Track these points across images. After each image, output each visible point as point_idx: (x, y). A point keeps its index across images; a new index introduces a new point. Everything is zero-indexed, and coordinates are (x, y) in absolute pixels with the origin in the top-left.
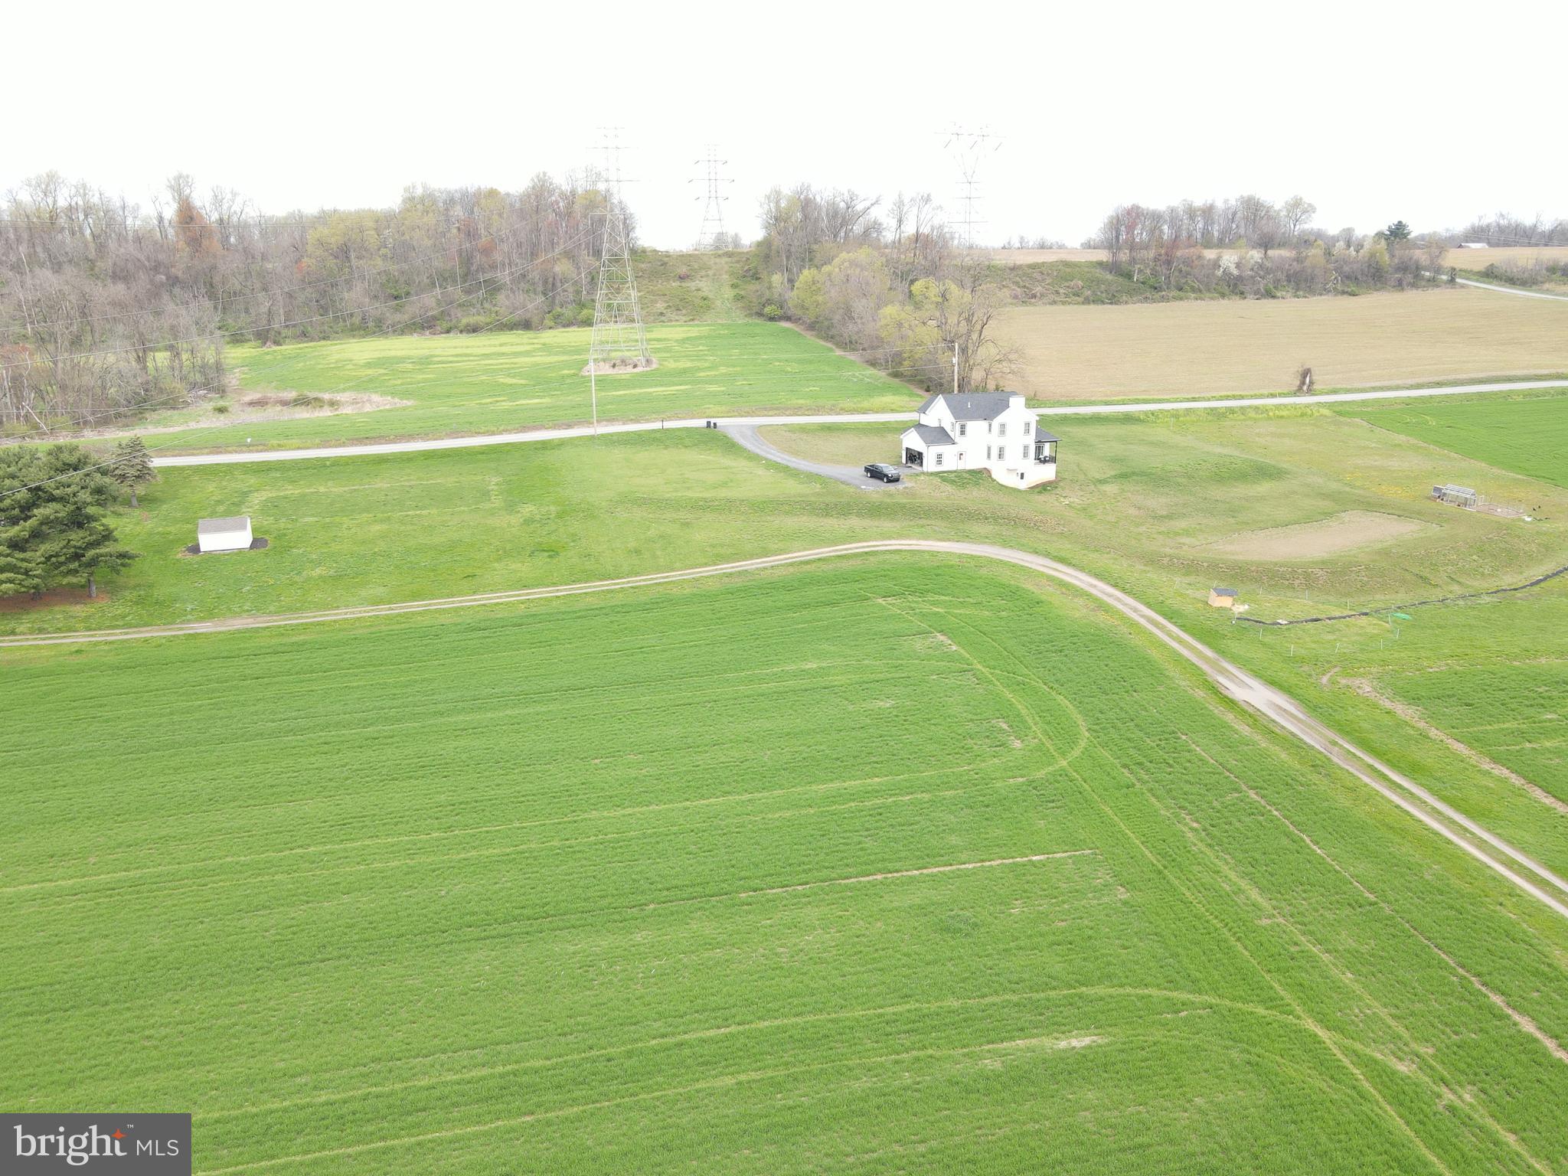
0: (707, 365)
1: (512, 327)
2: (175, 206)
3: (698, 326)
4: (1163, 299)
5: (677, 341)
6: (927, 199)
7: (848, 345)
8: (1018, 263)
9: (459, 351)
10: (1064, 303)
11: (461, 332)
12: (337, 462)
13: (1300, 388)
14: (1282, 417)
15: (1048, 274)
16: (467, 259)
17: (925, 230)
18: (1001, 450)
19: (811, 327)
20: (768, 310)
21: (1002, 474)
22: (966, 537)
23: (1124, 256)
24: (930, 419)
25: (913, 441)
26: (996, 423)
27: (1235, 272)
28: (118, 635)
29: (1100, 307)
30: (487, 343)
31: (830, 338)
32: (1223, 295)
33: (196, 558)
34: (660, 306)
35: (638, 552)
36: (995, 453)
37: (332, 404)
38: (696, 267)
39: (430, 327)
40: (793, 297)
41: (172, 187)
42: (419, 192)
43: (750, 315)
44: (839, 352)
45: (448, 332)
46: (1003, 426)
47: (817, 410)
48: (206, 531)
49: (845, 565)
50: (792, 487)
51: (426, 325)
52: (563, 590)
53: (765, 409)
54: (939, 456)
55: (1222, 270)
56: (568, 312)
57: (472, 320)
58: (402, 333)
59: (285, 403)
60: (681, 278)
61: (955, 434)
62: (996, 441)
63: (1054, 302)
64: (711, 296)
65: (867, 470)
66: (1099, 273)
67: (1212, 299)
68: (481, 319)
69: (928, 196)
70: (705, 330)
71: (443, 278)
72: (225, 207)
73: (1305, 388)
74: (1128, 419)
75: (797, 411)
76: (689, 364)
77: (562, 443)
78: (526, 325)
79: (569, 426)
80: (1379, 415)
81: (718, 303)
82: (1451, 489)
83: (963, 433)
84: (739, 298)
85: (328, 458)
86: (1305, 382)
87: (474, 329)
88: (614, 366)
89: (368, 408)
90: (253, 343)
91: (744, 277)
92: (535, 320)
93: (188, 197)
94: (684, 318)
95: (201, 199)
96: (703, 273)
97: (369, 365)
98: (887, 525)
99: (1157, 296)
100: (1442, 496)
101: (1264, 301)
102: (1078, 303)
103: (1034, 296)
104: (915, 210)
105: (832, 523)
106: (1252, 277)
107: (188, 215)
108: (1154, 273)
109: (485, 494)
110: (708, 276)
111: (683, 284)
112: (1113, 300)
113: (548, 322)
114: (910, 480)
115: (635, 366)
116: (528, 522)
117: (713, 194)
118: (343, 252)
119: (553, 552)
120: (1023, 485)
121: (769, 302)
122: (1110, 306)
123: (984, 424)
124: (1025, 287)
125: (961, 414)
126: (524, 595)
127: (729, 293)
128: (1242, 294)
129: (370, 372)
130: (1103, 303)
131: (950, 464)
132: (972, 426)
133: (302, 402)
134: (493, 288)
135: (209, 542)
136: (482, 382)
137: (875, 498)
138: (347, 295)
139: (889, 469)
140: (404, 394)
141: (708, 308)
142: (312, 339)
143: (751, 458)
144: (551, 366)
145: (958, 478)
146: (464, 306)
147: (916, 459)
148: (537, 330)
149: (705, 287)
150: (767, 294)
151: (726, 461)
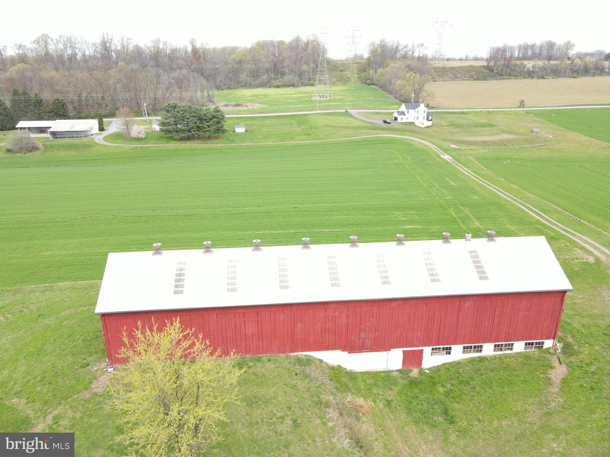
0: (347, 97)
1: (289, 86)
2: (191, 48)
3: (345, 86)
4: (503, 79)
5: (339, 91)
6: (423, 45)
7: (390, 92)
8: (454, 66)
9: (275, 93)
10: (467, 80)
11: (274, 87)
12: (256, 117)
13: (520, 106)
14: (509, 113)
15: (464, 70)
16: (275, 65)
17: (421, 55)
18: (417, 117)
19: (381, 87)
20: (368, 82)
21: (417, 123)
22: (403, 135)
23: (492, 63)
24: (401, 110)
25: (396, 115)
26: (417, 110)
27: (532, 69)
28: (227, 145)
29: (479, 81)
30: (282, 91)
31: (385, 91)
32: (525, 78)
33: (235, 133)
34: (334, 80)
35: (328, 135)
36: (416, 118)
37: (246, 106)
38: (346, 67)
39: (265, 86)
40: (376, 77)
41: (191, 42)
43: (362, 83)
44: (387, 95)
45: (270, 87)
47: (375, 109)
48: (237, 128)
49: (373, 139)
50: (365, 124)
51: (263, 85)
52: (312, 141)
53: (361, 108)
54: (402, 118)
55: (527, 69)
56: (306, 82)
57: (277, 84)
58: (257, 87)
59: (233, 106)
60: (341, 71)
61: (406, 113)
62: (416, 115)
63: (463, 80)
64: (350, 77)
65: (383, 121)
66: (482, 70)
67: (521, 79)
68: (280, 83)
69: (423, 44)
70: (348, 88)
71: (268, 70)
73: (522, 106)
74: (462, 113)
75: (369, 109)
76: (342, 97)
77: (309, 115)
78: (293, 85)
79: (310, 111)
80: (536, 114)
81: (352, 79)
82: (535, 130)
83: (408, 113)
84: (359, 78)
85: (254, 116)
86: (522, 104)
87: (278, 87)
88: (320, 97)
89: (255, 107)
91: (361, 70)
92: (296, 84)
93: (195, 45)
94: (342, 84)
95: (198, 45)
96: (348, 69)
97: (251, 96)
98: (385, 132)
99: (501, 78)
100: (533, 132)
101: (540, 80)
102: (472, 80)
103: (457, 78)
104: (418, 48)
105: (371, 131)
106: (538, 71)
107: (195, 51)
108: (502, 70)
109: (292, 124)
110: (350, 70)
111: (342, 73)
112: (485, 79)
113: (300, 85)
114: (393, 124)
115: (326, 98)
116: (303, 129)
117: (354, 42)
118: (240, 62)
119: (309, 135)
120: (423, 126)
121: (368, 79)
122: (483, 81)
123: (413, 111)
124: (454, 74)
125: (408, 108)
126: (304, 142)
127: (356, 76)
128: (532, 78)
129: (252, 98)
130: (481, 80)
131: (404, 120)
132: (411, 111)
133: (237, 105)
134: (283, 74)
135: (238, 130)
136: (284, 101)
137: (384, 127)
138: (241, 76)
139: (388, 121)
140: (264, 104)
141: (349, 81)
142: (232, 89)
143: (355, 119)
144: (302, 97)
145: (406, 124)
146: (275, 79)
147: (396, 119)
148: (296, 87)
149: (348, 74)
150: (368, 77)
151: (349, 119)
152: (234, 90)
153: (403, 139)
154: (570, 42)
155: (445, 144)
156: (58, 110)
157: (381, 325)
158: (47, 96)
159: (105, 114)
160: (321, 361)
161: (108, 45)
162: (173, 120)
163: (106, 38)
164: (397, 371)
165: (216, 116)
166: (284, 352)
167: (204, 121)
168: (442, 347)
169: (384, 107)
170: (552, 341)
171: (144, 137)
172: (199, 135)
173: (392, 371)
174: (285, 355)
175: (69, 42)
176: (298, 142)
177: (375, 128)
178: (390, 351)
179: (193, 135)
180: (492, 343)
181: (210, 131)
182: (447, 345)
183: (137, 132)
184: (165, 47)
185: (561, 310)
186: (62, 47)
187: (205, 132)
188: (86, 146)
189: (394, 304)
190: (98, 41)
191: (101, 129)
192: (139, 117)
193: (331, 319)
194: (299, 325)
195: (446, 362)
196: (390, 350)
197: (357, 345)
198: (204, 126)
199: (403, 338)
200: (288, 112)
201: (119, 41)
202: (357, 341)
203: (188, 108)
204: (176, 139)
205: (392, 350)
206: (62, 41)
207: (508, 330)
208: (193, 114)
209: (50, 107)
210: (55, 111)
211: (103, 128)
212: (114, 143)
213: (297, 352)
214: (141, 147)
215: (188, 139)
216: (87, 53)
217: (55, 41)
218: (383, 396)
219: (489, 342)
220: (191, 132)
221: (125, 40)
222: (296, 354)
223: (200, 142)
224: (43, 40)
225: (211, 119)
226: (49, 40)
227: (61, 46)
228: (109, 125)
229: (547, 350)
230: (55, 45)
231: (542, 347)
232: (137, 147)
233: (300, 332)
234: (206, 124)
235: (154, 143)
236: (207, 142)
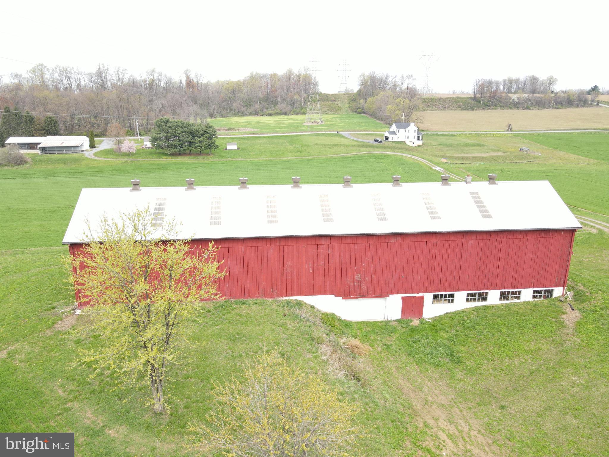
0: (338, 123)
1: (281, 114)
2: (185, 79)
3: (337, 114)
4: (489, 109)
5: (330, 118)
6: (411, 77)
7: (380, 119)
8: (442, 97)
9: (267, 120)
10: (455, 110)
11: (266, 115)
12: (248, 138)
13: (508, 130)
14: (498, 136)
15: (452, 101)
16: (268, 96)
17: (410, 86)
18: (408, 136)
19: (371, 115)
20: (358, 110)
21: (408, 142)
23: (478, 95)
24: (391, 130)
25: (387, 134)
26: (407, 129)
27: (517, 101)
28: (218, 160)
29: (467, 111)
30: (274, 118)
31: (376, 118)
32: (511, 108)
33: (227, 150)
34: (326, 109)
35: (319, 152)
36: (407, 137)
37: (238, 130)
38: (337, 98)
39: (257, 114)
40: (366, 106)
41: (185, 73)
42: (254, 74)
43: (353, 112)
44: (378, 121)
45: (263, 115)
46: (409, 130)
47: (366, 131)
48: (229, 145)
49: (365, 155)
50: (356, 143)
51: (255, 113)
52: (303, 158)
53: (353, 131)
54: (393, 138)
55: (512, 100)
56: (298, 110)
57: (270, 112)
58: (249, 115)
59: (226, 130)
60: (332, 101)
61: (397, 132)
62: (407, 134)
63: (452, 109)
64: (341, 106)
65: (375, 140)
66: (469, 101)
67: (507, 109)
68: (272, 112)
69: (412, 75)
70: (339, 116)
71: (260, 101)
72: (199, 79)
73: (509, 130)
74: (452, 135)
75: (361, 131)
76: (333, 123)
77: (301, 135)
78: (285, 114)
79: (302, 132)
80: (524, 136)
81: (344, 108)
82: (523, 148)
83: (399, 132)
84: (350, 107)
85: (246, 137)
86: (510, 128)
87: (270, 115)
88: (312, 123)
89: (247, 131)
91: (352, 101)
92: (288, 112)
93: (189, 76)
94: (333, 113)
95: (193, 77)
96: (339, 99)
97: (243, 122)
98: (377, 149)
99: (488, 108)
100: (521, 150)
101: (525, 110)
102: (460, 110)
103: (445, 108)
104: (407, 80)
105: (363, 149)
106: (523, 102)
107: (189, 81)
108: (488, 101)
109: (285, 143)
110: (341, 100)
111: (333, 103)
112: (472, 109)
113: (292, 113)
114: (384, 143)
115: (318, 123)
116: (294, 147)
117: (344, 75)
118: (233, 92)
119: (301, 152)
120: (414, 145)
121: (359, 108)
122: (470, 111)
123: (404, 130)
124: (443, 105)
125: (398, 127)
126: (295, 158)
127: (347, 106)
128: (518, 108)
129: (244, 124)
130: (468, 110)
131: (395, 139)
132: (401, 130)
133: (230, 129)
134: (276, 103)
135: (229, 147)
136: (276, 126)
137: (375, 145)
138: (234, 105)
139: (380, 140)
140: (256, 128)
141: (340, 110)
142: (225, 117)
143: (347, 139)
144: (294, 123)
145: (397, 143)
146: (267, 108)
147: (387, 138)
148: (288, 115)
149: (340, 104)
150: (359, 106)
151: (341, 139)
152: (227, 118)
153: (395, 155)
154: (552, 77)
155: (436, 160)
156: (49, 127)
157: (378, 265)
158: (39, 114)
159: (97, 133)
160: (313, 307)
161: (103, 75)
162: (165, 134)
163: (102, 68)
164: (396, 321)
165: (208, 132)
166: (272, 296)
167: (196, 137)
168: (444, 293)
169: (375, 130)
170: (562, 288)
171: (134, 152)
172: (190, 151)
173: (391, 321)
174: (273, 299)
175: (66, 72)
176: (289, 158)
177: (366, 146)
178: (388, 298)
179: (184, 150)
180: (498, 289)
181: (202, 147)
182: (450, 292)
183: (128, 147)
184: (160, 77)
185: (570, 253)
186: (58, 77)
187: (196, 147)
188: (76, 160)
189: (392, 241)
190: (94, 71)
191: (92, 146)
192: (131, 136)
193: (324, 257)
194: (289, 264)
195: (449, 311)
196: (388, 296)
197: (352, 289)
198: (196, 142)
199: (401, 282)
200: (280, 133)
201: (115, 72)
202: (352, 284)
203: (180, 123)
204: (167, 155)
205: (390, 295)
206: (58, 71)
207: (514, 275)
208: (185, 129)
209: (42, 125)
210: (47, 128)
211: (94, 145)
212: (105, 158)
213: (286, 296)
214: (132, 161)
215: (180, 154)
216: (83, 83)
217: (51, 71)
218: (382, 341)
219: (494, 289)
220: (182, 147)
221: (121, 70)
222: (285, 298)
223: (191, 157)
224: (39, 69)
225: (203, 135)
226: (45, 70)
227: (56, 76)
228: (100, 144)
229: (558, 299)
230: (51, 75)
231: (551, 296)
232: (127, 162)
233: (289, 272)
234: (197, 140)
235: (145, 158)
236: (199, 158)
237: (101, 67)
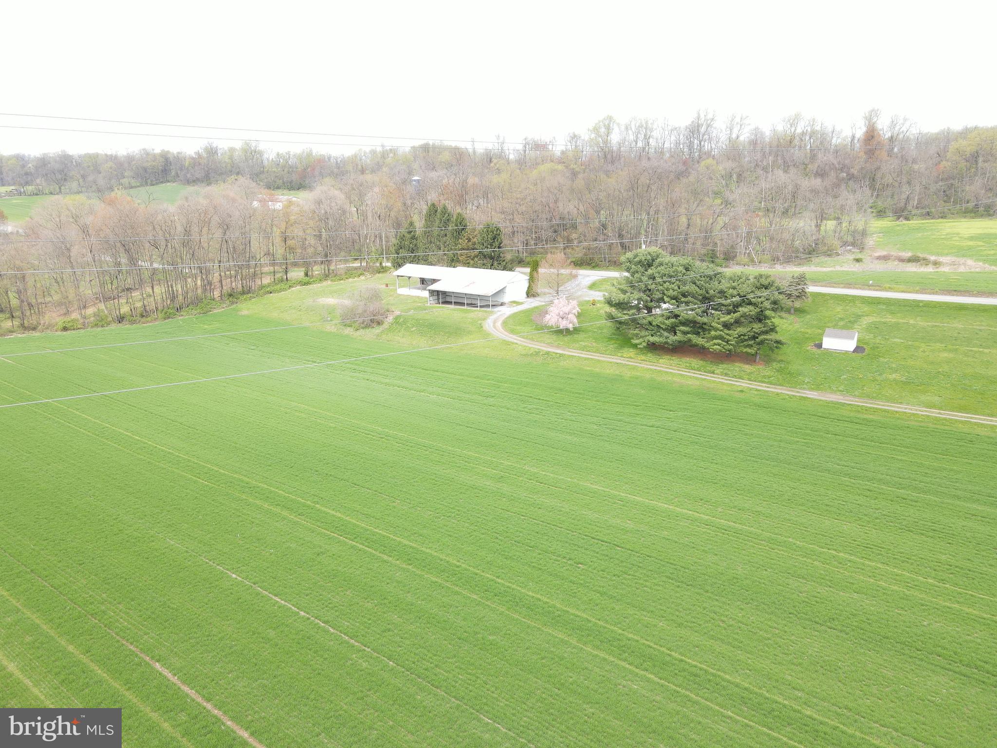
2: (864, 129)
28: (763, 387)
33: (819, 351)
37: (936, 263)
41: (866, 118)
48: (829, 336)
59: (902, 260)
72: (897, 129)
85: (922, 301)
90: (891, 218)
93: (874, 124)
97: (971, 238)
107: (871, 135)
118: (974, 157)
129: (970, 243)
133: (914, 260)
135: (829, 343)
138: (970, 188)
142: (933, 218)
161: (703, 130)
165: (755, 300)
171: (571, 325)
172: (696, 345)
179: (680, 341)
183: (558, 315)
184: (808, 130)
187: (712, 338)
191: (532, 292)
198: (713, 324)
201: (725, 123)
204: (635, 347)
212: (512, 332)
215: (667, 350)
216: (667, 146)
217: (622, 128)
221: (738, 119)
224: (605, 125)
225: (737, 306)
226: (614, 126)
227: (630, 135)
230: (622, 134)
234: (718, 319)
236: (714, 368)
237: (702, 116)
